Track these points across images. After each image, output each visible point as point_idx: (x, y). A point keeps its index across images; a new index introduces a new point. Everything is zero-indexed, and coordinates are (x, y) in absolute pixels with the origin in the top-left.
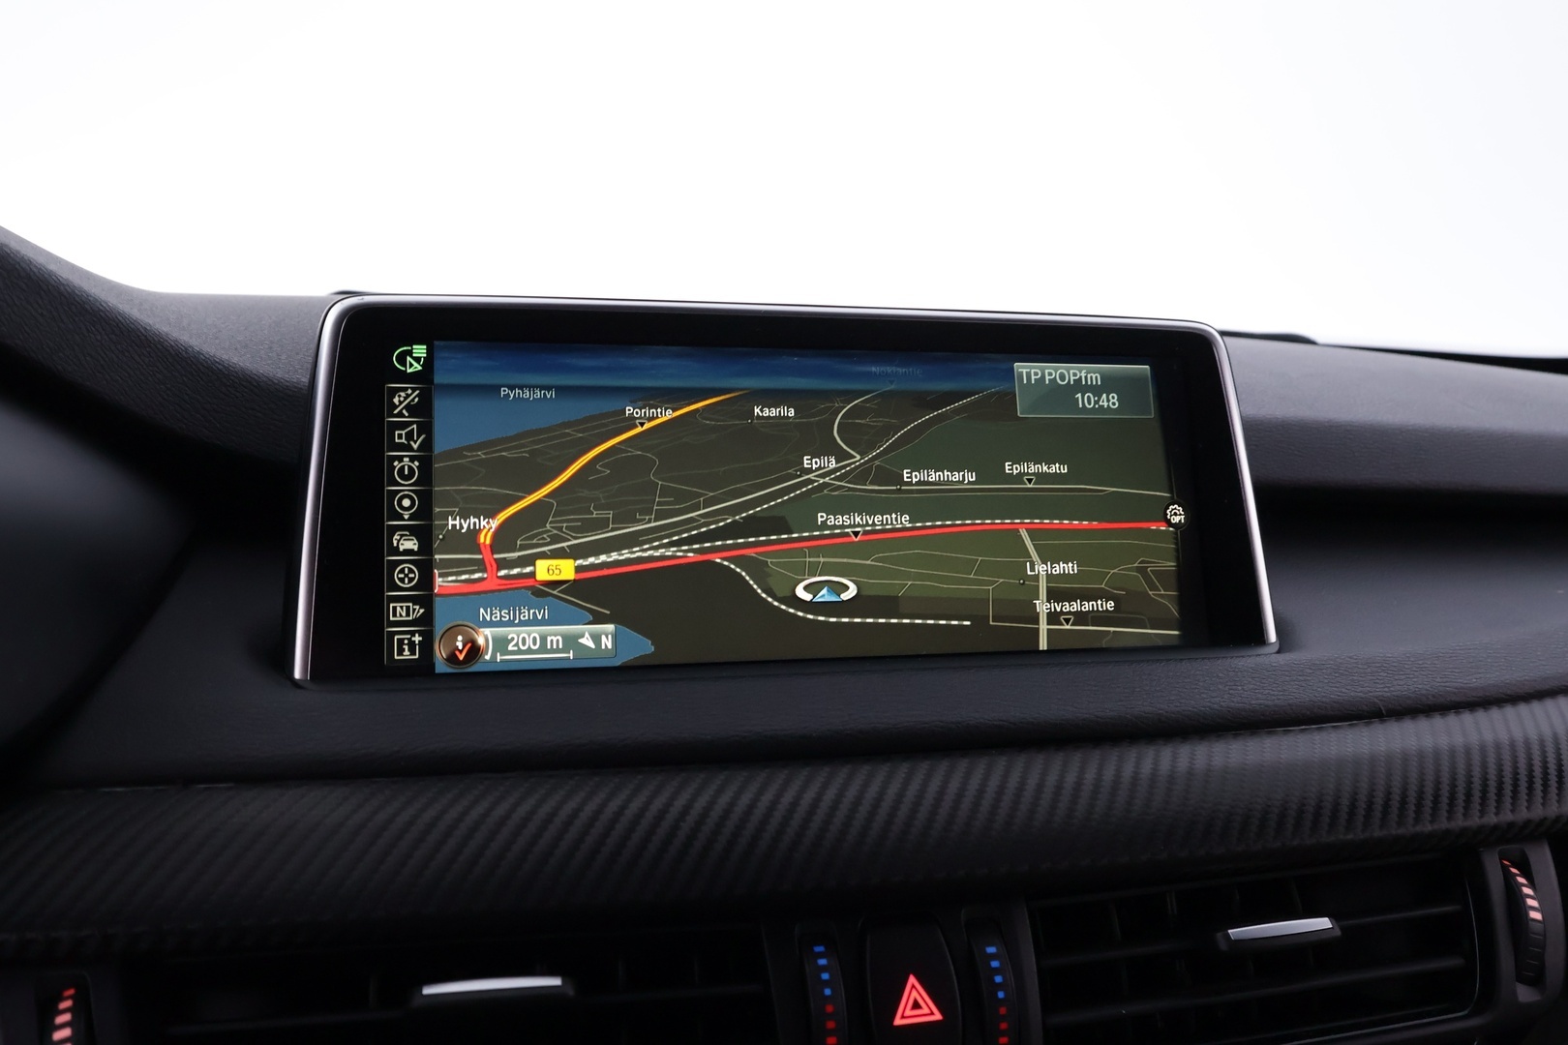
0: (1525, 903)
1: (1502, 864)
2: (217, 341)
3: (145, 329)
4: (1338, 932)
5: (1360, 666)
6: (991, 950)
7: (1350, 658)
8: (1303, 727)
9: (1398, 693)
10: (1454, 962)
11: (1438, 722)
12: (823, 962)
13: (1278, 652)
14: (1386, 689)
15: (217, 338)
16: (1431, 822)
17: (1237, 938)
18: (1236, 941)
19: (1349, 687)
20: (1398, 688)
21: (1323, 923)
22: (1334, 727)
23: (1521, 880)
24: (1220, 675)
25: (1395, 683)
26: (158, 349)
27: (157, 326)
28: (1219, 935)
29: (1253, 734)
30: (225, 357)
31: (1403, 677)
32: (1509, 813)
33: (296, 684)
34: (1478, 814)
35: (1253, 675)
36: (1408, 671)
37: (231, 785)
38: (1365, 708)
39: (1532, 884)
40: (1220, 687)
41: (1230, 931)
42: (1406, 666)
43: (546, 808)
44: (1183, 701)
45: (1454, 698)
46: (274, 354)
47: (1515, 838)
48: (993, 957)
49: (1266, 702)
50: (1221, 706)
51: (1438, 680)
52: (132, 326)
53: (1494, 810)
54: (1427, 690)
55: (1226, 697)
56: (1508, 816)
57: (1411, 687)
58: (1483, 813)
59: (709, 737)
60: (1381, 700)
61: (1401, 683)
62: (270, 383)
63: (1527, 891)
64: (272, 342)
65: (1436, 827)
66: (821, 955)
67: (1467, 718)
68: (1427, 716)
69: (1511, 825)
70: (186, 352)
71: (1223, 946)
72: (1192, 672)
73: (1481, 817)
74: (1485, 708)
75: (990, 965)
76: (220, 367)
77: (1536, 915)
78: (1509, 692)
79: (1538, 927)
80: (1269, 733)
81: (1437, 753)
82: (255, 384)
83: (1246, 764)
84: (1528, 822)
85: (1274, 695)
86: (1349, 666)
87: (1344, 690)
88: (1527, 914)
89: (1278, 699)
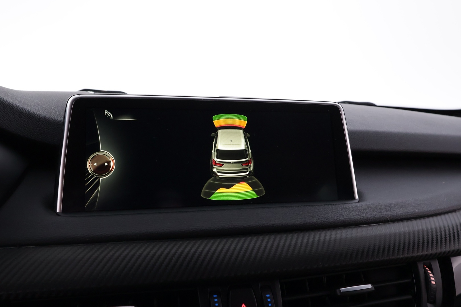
0: (430, 279)
1: (424, 267)
2: (37, 108)
3: (12, 105)
4: (374, 289)
5: (382, 206)
6: (268, 296)
7: (380, 204)
8: (365, 225)
9: (393, 215)
10: (409, 297)
11: (405, 223)
12: (216, 300)
13: (358, 202)
14: (390, 214)
15: (37, 107)
16: (402, 255)
17: (343, 291)
18: (342, 292)
19: (379, 213)
20: (393, 213)
21: (369, 286)
22: (374, 225)
23: (429, 272)
24: (340, 209)
25: (393, 211)
26: (16, 110)
27: (16, 104)
28: (338, 290)
29: (349, 228)
30: (39, 113)
31: (395, 210)
32: (426, 252)
33: (57, 214)
34: (416, 252)
35: (350, 210)
36: (397, 208)
37: (34, 246)
38: (383, 219)
39: (433, 273)
40: (340, 213)
41: (341, 289)
42: (396, 206)
43: (132, 253)
44: (328, 218)
45: (410, 216)
46: (55, 111)
47: (427, 259)
48: (268, 298)
49: (354, 218)
50: (340, 219)
51: (406, 210)
52: (8, 104)
53: (421, 251)
54: (402, 214)
55: (341, 216)
56: (425, 253)
57: (397, 213)
58: (418, 252)
59: (183, 230)
60: (388, 217)
61: (394, 211)
62: (52, 120)
63: (431, 275)
64: (55, 108)
65: (403, 256)
66: (216, 298)
67: (414, 222)
68: (402, 222)
69: (426, 255)
70: (25, 112)
71: (339, 294)
72: (332, 209)
73: (417, 253)
74: (419, 219)
75: (267, 300)
76: (37, 116)
77: (433, 283)
78: (427, 214)
79: (434, 286)
80: (354, 227)
81: (404, 233)
82: (48, 121)
83: (347, 237)
84: (431, 254)
85: (356, 216)
86: (379, 206)
87: (377, 214)
88: (431, 282)
89: (358, 217)
